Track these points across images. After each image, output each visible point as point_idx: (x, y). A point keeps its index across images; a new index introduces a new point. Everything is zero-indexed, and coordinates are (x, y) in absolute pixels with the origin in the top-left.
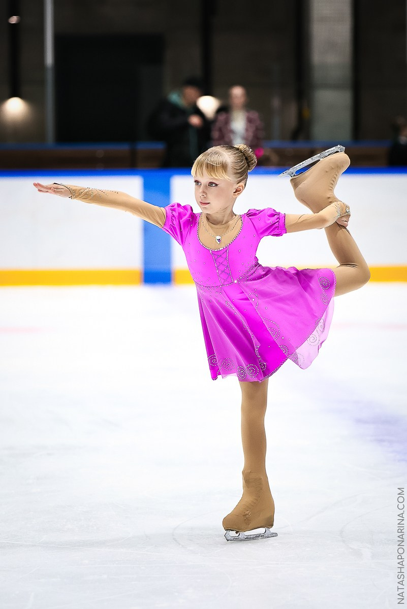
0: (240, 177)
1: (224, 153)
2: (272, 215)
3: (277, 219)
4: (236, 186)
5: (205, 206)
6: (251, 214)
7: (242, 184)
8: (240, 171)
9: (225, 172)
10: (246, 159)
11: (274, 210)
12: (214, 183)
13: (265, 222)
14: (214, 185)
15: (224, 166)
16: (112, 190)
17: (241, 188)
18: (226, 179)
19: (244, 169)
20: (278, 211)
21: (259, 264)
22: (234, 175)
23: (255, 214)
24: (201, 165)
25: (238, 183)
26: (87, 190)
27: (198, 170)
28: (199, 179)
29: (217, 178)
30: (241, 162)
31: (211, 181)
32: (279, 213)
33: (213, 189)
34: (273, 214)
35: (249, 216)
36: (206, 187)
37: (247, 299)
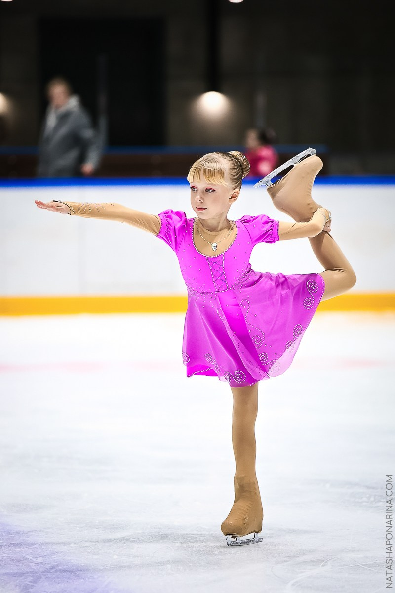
0: (236, 183)
1: (221, 159)
2: (266, 223)
3: (271, 226)
4: (232, 192)
5: (202, 212)
6: (245, 221)
8: (236, 177)
9: (223, 177)
10: (241, 165)
11: (268, 217)
12: (211, 189)
13: (260, 230)
16: (108, 202)
18: (224, 184)
19: (240, 176)
20: (271, 218)
21: (251, 270)
22: (231, 182)
23: (249, 221)
24: (198, 170)
25: (234, 189)
26: (85, 205)
28: (196, 185)
29: (215, 183)
30: (237, 168)
31: (209, 186)
32: (272, 221)
33: (211, 194)
34: (268, 221)
35: (244, 223)
36: (203, 192)
37: (238, 305)
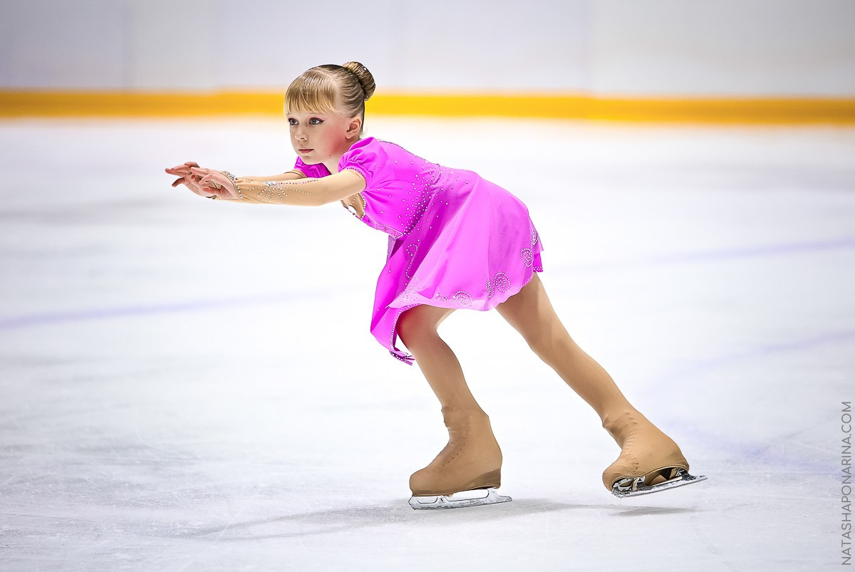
0: (354, 108)
1: (328, 75)
4: (349, 122)
5: (307, 154)
7: (358, 117)
8: (353, 99)
9: (332, 103)
10: (360, 82)
12: (317, 119)
14: (318, 122)
15: (329, 95)
17: (358, 124)
18: (334, 112)
19: (358, 97)
22: (346, 106)
25: (352, 117)
27: (292, 103)
28: (295, 116)
31: (313, 116)
36: (306, 125)
